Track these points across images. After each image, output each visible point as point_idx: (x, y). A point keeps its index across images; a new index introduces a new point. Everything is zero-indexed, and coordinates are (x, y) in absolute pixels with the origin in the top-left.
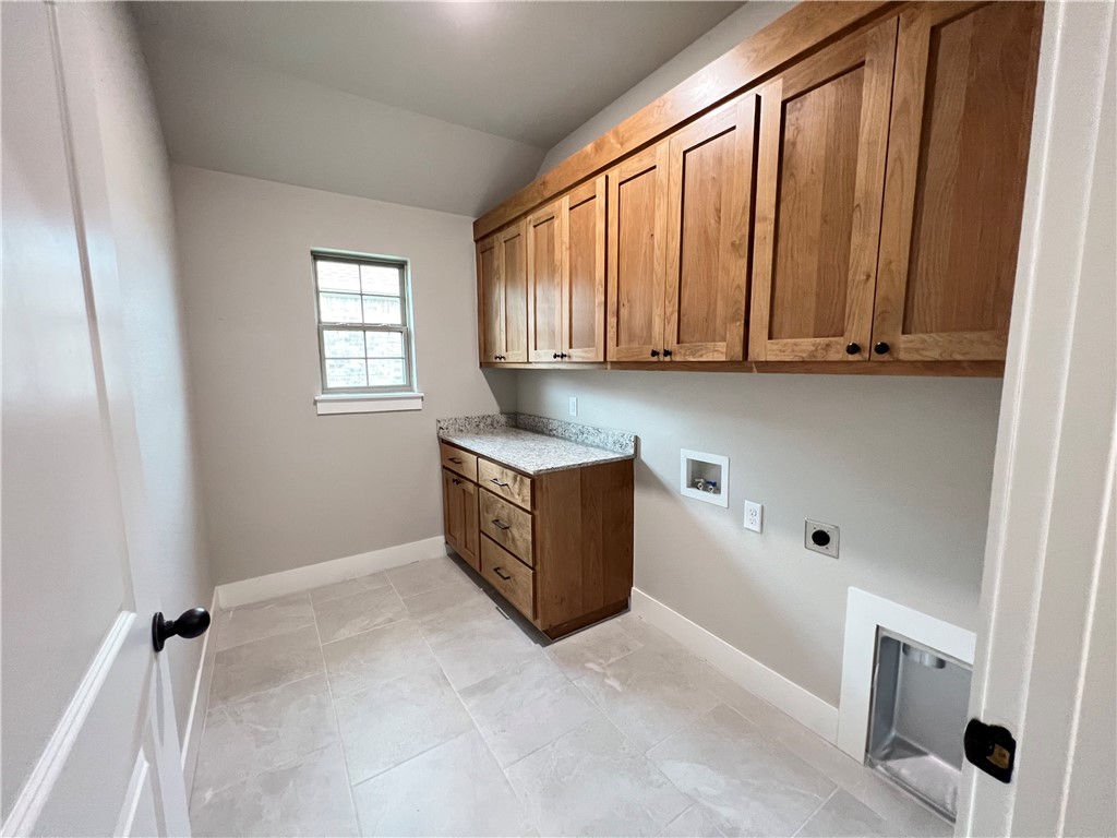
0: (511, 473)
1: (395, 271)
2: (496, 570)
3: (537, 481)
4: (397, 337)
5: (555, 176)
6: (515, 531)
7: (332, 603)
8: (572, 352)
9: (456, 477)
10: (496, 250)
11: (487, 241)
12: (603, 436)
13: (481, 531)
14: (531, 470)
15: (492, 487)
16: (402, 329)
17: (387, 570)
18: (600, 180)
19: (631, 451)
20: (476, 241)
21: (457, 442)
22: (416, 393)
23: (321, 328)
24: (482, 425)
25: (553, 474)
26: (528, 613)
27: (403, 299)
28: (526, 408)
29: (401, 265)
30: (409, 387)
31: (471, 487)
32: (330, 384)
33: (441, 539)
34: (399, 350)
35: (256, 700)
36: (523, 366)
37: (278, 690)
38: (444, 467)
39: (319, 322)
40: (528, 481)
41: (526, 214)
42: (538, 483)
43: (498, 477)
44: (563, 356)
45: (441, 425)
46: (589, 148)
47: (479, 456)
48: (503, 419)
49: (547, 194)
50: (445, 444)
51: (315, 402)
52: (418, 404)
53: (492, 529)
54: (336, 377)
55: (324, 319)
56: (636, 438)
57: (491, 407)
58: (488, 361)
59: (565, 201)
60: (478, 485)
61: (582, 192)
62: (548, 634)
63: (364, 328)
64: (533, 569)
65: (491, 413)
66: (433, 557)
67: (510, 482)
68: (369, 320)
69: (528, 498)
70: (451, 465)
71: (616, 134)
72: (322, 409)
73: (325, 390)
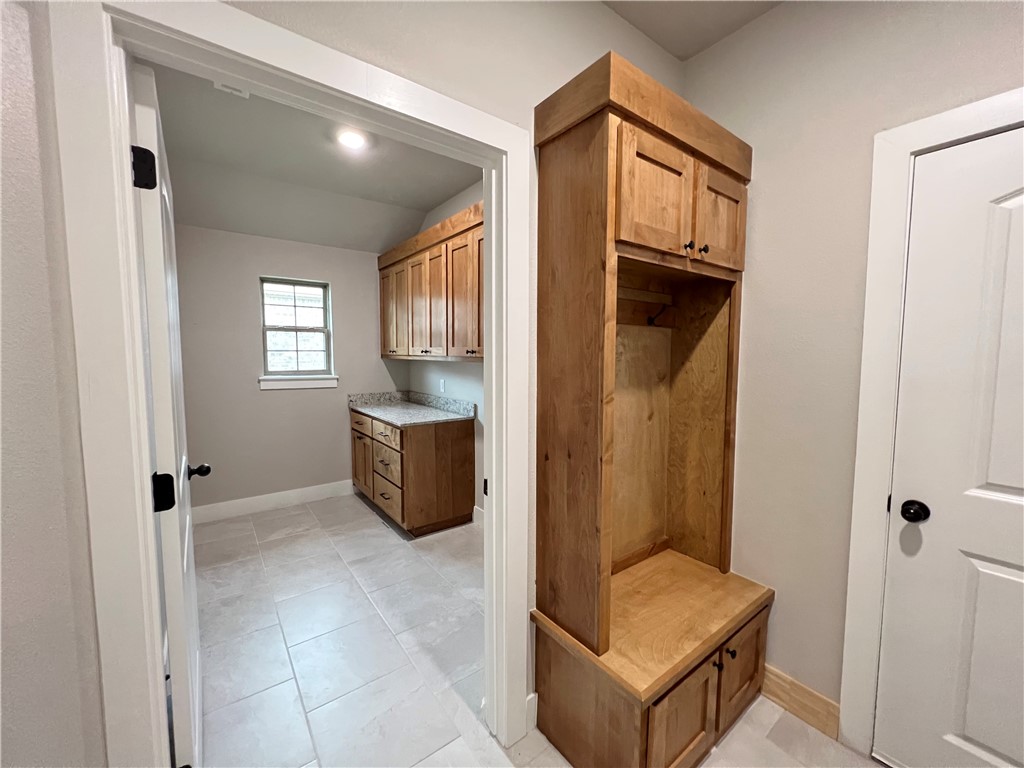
0: (390, 428)
1: (319, 291)
2: (381, 495)
3: (404, 432)
4: (320, 337)
5: (422, 239)
6: (392, 466)
7: (266, 522)
8: (433, 350)
9: (359, 435)
10: (391, 278)
11: (386, 271)
12: (458, 405)
13: (374, 471)
14: (399, 424)
15: (381, 438)
16: (324, 330)
17: (309, 503)
18: (444, 246)
19: (472, 414)
20: (380, 270)
21: (360, 410)
22: (333, 376)
23: (265, 329)
24: (382, 399)
25: (415, 427)
26: (398, 519)
27: (325, 308)
28: (414, 388)
29: (325, 287)
30: (328, 371)
31: (368, 441)
32: (270, 369)
33: (350, 482)
34: (322, 346)
35: (214, 569)
36: (406, 358)
37: (228, 564)
38: (353, 429)
39: (264, 325)
40: (398, 431)
41: (408, 257)
42: (404, 433)
43: (383, 430)
44: (426, 352)
45: (351, 398)
46: (438, 226)
47: (374, 418)
48: (399, 395)
49: (419, 248)
50: (353, 411)
51: (259, 381)
52: (334, 384)
53: (380, 468)
54: (275, 363)
55: (267, 324)
56: (475, 405)
57: (390, 387)
58: (386, 354)
59: (427, 255)
60: (373, 439)
61: (435, 251)
62: (413, 533)
63: (296, 330)
64: (401, 489)
65: (389, 391)
66: (345, 494)
67: (388, 433)
68: (300, 324)
69: (399, 443)
70: (357, 427)
71: (451, 222)
72: (263, 386)
73: (266, 372)
